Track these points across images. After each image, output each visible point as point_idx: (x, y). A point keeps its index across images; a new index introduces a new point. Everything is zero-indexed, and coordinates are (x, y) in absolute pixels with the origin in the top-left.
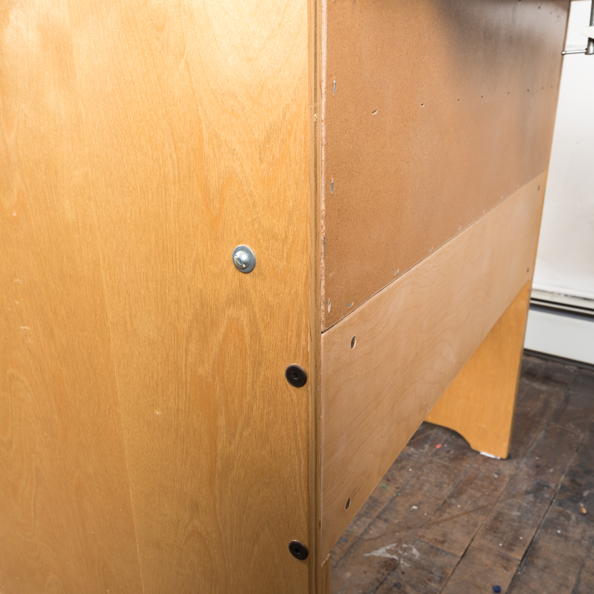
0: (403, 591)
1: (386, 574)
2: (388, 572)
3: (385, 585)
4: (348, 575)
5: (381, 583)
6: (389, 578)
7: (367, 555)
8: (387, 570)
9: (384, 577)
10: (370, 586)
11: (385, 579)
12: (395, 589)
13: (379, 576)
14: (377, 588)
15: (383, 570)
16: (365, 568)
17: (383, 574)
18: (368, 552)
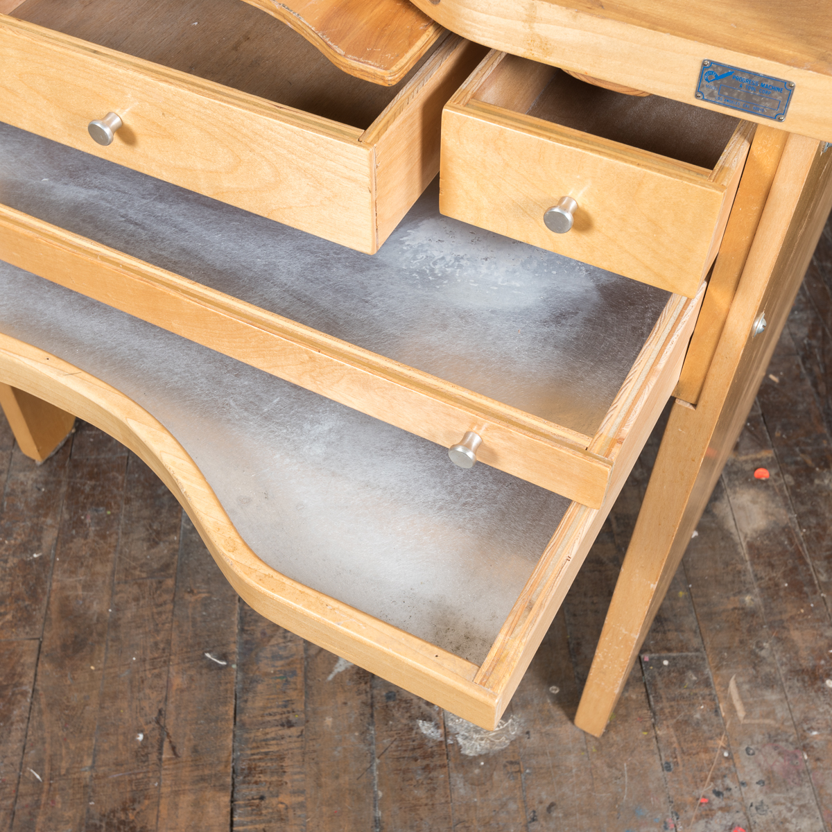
0: (400, 700)
1: (368, 689)
2: (368, 685)
3: (377, 706)
4: (329, 721)
5: (372, 706)
6: (375, 692)
7: (331, 677)
8: (366, 683)
9: (369, 696)
10: (362, 717)
11: (372, 697)
12: (391, 703)
13: (363, 697)
14: (372, 716)
15: (363, 686)
16: (340, 698)
17: (367, 692)
18: (330, 672)
